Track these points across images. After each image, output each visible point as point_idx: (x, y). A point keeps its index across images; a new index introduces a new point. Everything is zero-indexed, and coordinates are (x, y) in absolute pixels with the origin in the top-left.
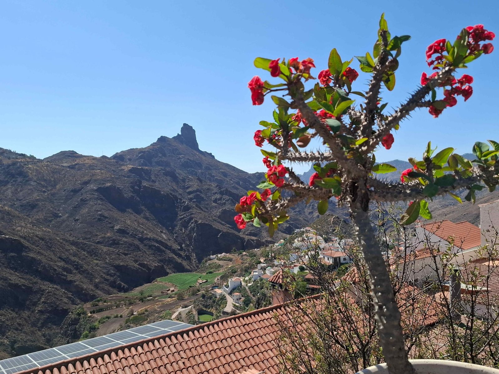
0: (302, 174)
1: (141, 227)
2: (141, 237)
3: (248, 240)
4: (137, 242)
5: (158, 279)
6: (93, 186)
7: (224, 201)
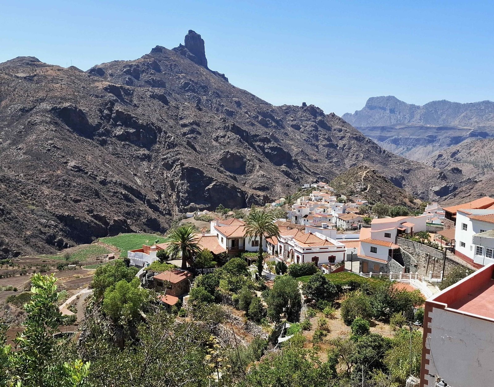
0: (353, 113)
1: (105, 166)
2: (104, 179)
3: (252, 196)
4: (96, 186)
5: (101, 239)
6: (45, 106)
7: (229, 140)
